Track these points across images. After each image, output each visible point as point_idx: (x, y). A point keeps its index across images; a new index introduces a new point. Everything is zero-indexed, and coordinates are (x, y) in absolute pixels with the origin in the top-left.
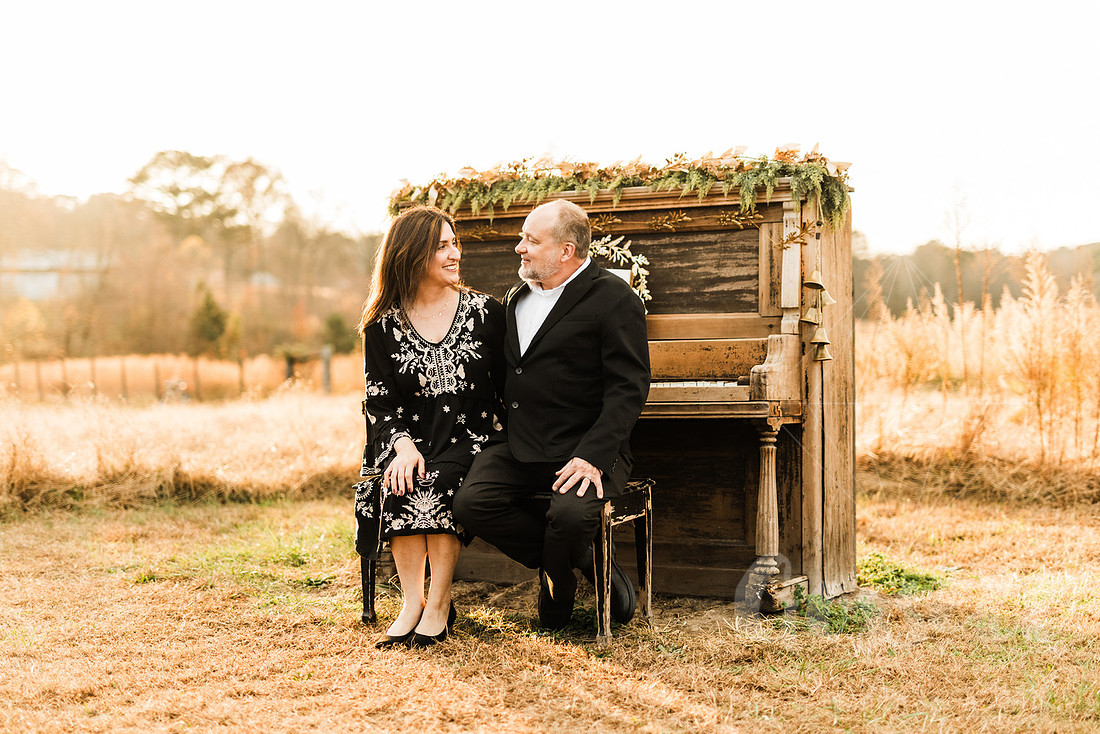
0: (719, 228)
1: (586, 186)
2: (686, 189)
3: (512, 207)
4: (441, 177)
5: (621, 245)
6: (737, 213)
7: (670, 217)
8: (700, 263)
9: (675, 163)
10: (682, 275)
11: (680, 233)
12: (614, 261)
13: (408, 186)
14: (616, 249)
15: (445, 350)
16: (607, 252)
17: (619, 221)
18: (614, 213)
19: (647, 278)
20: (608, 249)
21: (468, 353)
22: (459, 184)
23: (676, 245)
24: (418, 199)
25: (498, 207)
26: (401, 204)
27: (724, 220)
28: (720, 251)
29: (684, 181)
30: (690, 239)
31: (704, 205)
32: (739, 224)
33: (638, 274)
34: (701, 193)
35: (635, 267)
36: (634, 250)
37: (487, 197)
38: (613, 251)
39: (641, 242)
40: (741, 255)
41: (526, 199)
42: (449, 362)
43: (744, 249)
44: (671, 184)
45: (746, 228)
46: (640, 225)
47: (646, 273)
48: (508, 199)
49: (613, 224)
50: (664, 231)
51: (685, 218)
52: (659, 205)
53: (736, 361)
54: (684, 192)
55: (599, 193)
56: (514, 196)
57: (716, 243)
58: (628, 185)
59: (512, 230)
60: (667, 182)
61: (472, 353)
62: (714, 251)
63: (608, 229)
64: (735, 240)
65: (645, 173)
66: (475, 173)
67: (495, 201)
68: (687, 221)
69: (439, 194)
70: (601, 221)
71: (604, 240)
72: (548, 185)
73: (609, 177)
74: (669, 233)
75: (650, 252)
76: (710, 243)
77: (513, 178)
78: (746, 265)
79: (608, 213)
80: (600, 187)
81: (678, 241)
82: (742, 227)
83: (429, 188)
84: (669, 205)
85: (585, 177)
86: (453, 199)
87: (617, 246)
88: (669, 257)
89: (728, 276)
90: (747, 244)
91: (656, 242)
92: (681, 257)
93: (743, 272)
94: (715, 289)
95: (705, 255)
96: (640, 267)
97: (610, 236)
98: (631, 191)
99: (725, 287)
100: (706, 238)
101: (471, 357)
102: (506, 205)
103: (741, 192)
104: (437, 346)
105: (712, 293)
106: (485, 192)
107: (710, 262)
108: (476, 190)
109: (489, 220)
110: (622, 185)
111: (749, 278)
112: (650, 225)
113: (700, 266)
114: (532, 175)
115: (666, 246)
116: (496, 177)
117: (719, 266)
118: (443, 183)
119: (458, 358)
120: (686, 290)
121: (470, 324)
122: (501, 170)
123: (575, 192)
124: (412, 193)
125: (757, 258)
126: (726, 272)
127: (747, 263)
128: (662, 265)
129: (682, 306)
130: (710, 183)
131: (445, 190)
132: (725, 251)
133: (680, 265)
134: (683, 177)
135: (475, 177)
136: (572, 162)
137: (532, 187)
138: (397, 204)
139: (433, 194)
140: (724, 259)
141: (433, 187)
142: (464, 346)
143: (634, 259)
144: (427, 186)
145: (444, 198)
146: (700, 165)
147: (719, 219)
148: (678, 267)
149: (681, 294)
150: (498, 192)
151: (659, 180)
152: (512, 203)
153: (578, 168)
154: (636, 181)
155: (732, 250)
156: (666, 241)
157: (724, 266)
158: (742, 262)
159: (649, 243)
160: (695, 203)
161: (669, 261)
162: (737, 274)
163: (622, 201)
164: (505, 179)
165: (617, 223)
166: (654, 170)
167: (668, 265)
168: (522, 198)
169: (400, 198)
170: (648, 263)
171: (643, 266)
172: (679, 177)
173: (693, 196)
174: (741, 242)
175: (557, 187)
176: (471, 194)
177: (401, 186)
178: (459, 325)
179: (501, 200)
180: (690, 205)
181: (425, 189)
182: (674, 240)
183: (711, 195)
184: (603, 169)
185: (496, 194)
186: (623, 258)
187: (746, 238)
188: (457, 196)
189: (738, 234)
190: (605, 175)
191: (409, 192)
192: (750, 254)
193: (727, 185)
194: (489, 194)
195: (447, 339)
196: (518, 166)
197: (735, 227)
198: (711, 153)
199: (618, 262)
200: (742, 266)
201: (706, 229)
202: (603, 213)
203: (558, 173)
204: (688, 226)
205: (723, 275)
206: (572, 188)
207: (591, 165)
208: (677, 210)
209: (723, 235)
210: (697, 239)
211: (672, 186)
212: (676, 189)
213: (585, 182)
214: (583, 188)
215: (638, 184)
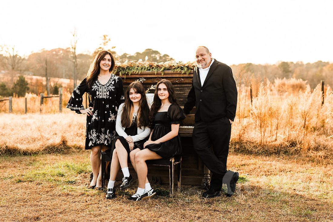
3: (131, 74)
7: (178, 79)
9: (179, 64)
10: (180, 95)
11: (179, 84)
15: (105, 87)
21: (111, 89)
23: (179, 87)
25: (127, 74)
30: (183, 86)
31: (188, 76)
34: (187, 73)
42: (105, 90)
48: (130, 72)
51: (182, 80)
52: (175, 76)
54: (183, 73)
58: (166, 70)
59: (130, 81)
60: (177, 70)
61: (112, 89)
65: (171, 67)
67: (126, 73)
72: (142, 69)
74: (177, 84)
77: (131, 66)
79: (160, 77)
80: (158, 70)
81: (180, 86)
84: (178, 76)
92: (180, 90)
98: (167, 72)
100: (187, 85)
101: (111, 90)
104: (103, 86)
109: (124, 78)
115: (176, 87)
119: (108, 89)
120: (182, 100)
121: (113, 83)
123: (151, 71)
130: (190, 70)
134: (182, 68)
142: (110, 87)
146: (187, 65)
148: (180, 93)
151: (175, 69)
156: (176, 86)
160: (185, 76)
161: (177, 91)
163: (164, 74)
164: (129, 66)
173: (185, 74)
175: (145, 69)
178: (110, 82)
182: (178, 86)
183: (190, 74)
195: (106, 85)
204: (183, 82)
206: (149, 70)
208: (180, 77)
210: (185, 86)
211: (179, 71)
212: (180, 72)
213: (153, 68)
214: (153, 70)
215: (169, 70)
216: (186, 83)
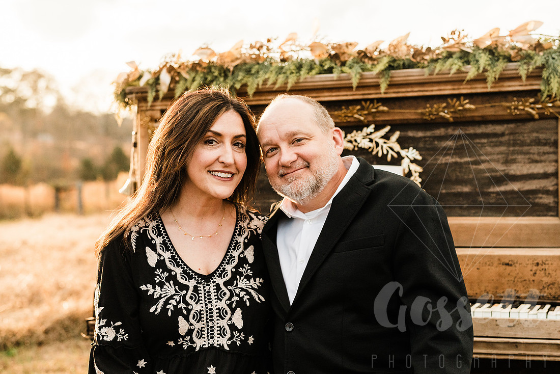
0: (507, 118)
1: (345, 69)
2: (472, 72)
3: (258, 93)
4: (175, 59)
5: (386, 137)
6: (532, 100)
7: (448, 103)
8: (483, 158)
9: (452, 42)
10: (460, 172)
11: (459, 122)
12: (380, 155)
13: (136, 69)
14: (381, 141)
15: (218, 287)
16: (371, 145)
17: (385, 109)
18: (379, 100)
19: (421, 175)
20: (371, 141)
22: (194, 67)
23: (454, 138)
24: (147, 83)
26: (128, 89)
27: (516, 108)
28: (508, 144)
29: (468, 62)
30: (471, 130)
31: (492, 90)
32: (534, 112)
33: (410, 171)
34: (491, 76)
35: (406, 162)
36: (404, 143)
37: (227, 81)
38: (377, 144)
39: (411, 134)
40: (535, 149)
41: (274, 83)
42: (222, 304)
43: (538, 142)
44: (454, 66)
45: (543, 117)
46: (409, 114)
47: (419, 169)
48: (253, 84)
49: (378, 112)
50: (440, 120)
51: (468, 106)
52: (434, 91)
53: (545, 279)
54: (470, 76)
55: (362, 77)
56: (260, 81)
57: (503, 134)
58: (398, 68)
60: (446, 64)
62: (501, 144)
63: (370, 118)
64: (527, 132)
65: (417, 53)
66: (213, 54)
67: (238, 86)
68: (469, 110)
69: (173, 79)
70: (363, 109)
71: (366, 130)
72: (299, 68)
73: (371, 58)
74: (445, 123)
75: (421, 145)
76: (495, 135)
77: (257, 60)
78: (541, 161)
79: (372, 100)
80: (363, 70)
81: (457, 132)
82: (537, 116)
83: (160, 72)
84: (447, 90)
85: (342, 59)
86: (188, 84)
87: (382, 137)
88: (446, 151)
89: (518, 173)
90: (542, 136)
91: (428, 134)
92: (459, 151)
93: (538, 169)
94: (503, 188)
95: (489, 149)
96: (412, 162)
97: (373, 126)
98: (401, 74)
99: (515, 186)
100: (490, 129)
102: (251, 91)
103: (545, 74)
104: (207, 279)
105: (498, 193)
106: (226, 77)
107: (495, 157)
108: (216, 74)
110: (390, 67)
111: (545, 176)
112: (423, 114)
113: (484, 162)
114: (277, 57)
115: (441, 138)
116: (237, 59)
117: (507, 162)
118: (176, 66)
120: (466, 189)
122: (243, 51)
123: (334, 76)
124: (140, 77)
125: (556, 153)
126: (515, 169)
127: (543, 158)
128: (436, 160)
129: (461, 208)
130: (501, 65)
131: (179, 74)
132: (514, 145)
133: (458, 160)
134: (465, 57)
135: (215, 59)
136: (324, 42)
137: (280, 70)
138: (123, 90)
139: (165, 79)
140: (513, 153)
141: (164, 71)
143: (403, 153)
144: (158, 69)
145: (177, 82)
146: (488, 43)
147: (509, 108)
148: (456, 163)
149: (460, 194)
150: (241, 75)
151: (436, 60)
152: (257, 88)
153: (333, 48)
154: (407, 63)
155: (523, 144)
156: (441, 132)
157: (514, 161)
158: (536, 157)
159: (420, 134)
160: (479, 89)
161: (446, 155)
162: (530, 171)
163: (391, 86)
164: (248, 61)
165: (383, 112)
166: (429, 49)
167: (442, 160)
168: (270, 82)
169: (127, 83)
170: (419, 158)
171: (414, 161)
172: (461, 58)
173: (481, 79)
174: (535, 135)
175: (311, 68)
176: (209, 78)
177: (129, 70)
179: (245, 85)
180: (474, 91)
181: (155, 73)
182: (450, 131)
183: (502, 79)
184: (363, 49)
185: (240, 78)
186: (390, 152)
187: (542, 129)
188: (194, 80)
189: (530, 125)
190: (366, 56)
191: (137, 76)
192: (547, 149)
193: (525, 67)
194: (230, 77)
195: (220, 271)
196: (261, 47)
197: (529, 117)
198: (498, 29)
199: (385, 156)
200: (537, 162)
201: (493, 118)
202: (366, 100)
203: (307, 55)
204: (469, 114)
205: (512, 172)
206: (330, 71)
207: (347, 45)
208: (458, 96)
209: (512, 126)
210: (480, 130)
211: (454, 69)
212: (459, 71)
213: (343, 64)
214: (342, 72)
215: (411, 65)
216: (484, 121)
